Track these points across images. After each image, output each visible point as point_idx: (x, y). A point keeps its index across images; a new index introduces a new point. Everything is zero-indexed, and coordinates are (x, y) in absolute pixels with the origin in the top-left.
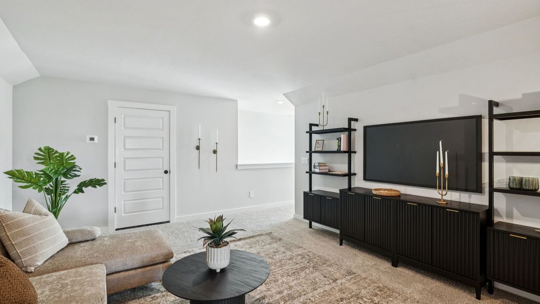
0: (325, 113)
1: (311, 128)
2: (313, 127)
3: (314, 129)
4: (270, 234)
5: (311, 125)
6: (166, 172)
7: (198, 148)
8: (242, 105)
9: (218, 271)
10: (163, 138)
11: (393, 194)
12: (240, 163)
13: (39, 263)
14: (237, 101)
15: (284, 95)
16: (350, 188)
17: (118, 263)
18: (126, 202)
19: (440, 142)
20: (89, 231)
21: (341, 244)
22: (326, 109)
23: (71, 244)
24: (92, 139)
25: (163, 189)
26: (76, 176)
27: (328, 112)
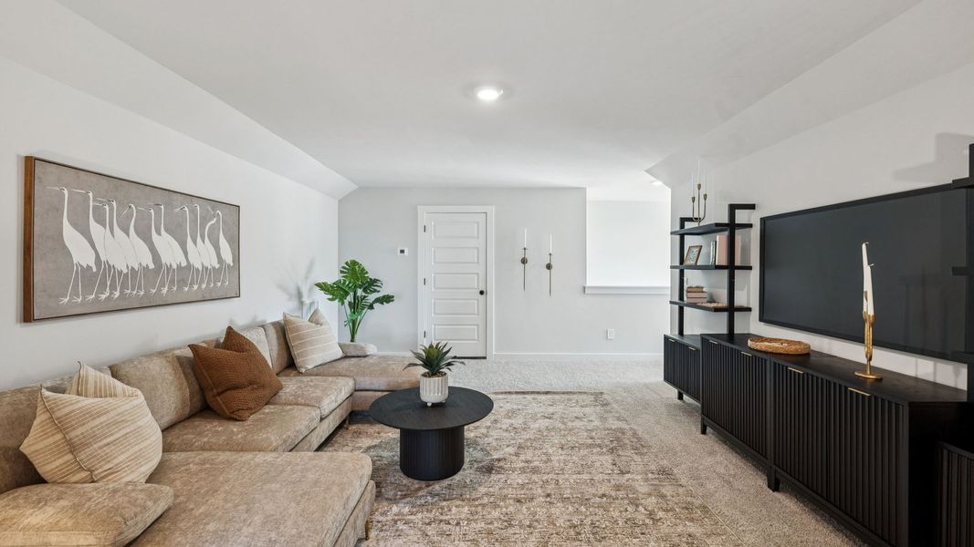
0: (702, 197)
1: (682, 226)
2: (686, 223)
3: (688, 225)
4: (598, 395)
5: (683, 220)
6: (482, 293)
7: (524, 261)
8: (592, 194)
9: (429, 404)
10: (478, 249)
11: (792, 349)
12: (589, 284)
13: (310, 367)
14: (585, 189)
15: (646, 171)
16: (731, 335)
17: (366, 382)
18: (437, 327)
19: (864, 246)
20: (362, 348)
21: (704, 432)
22: (703, 192)
23: (346, 357)
24: (402, 251)
25: (478, 314)
26: (375, 291)
27: (705, 196)
